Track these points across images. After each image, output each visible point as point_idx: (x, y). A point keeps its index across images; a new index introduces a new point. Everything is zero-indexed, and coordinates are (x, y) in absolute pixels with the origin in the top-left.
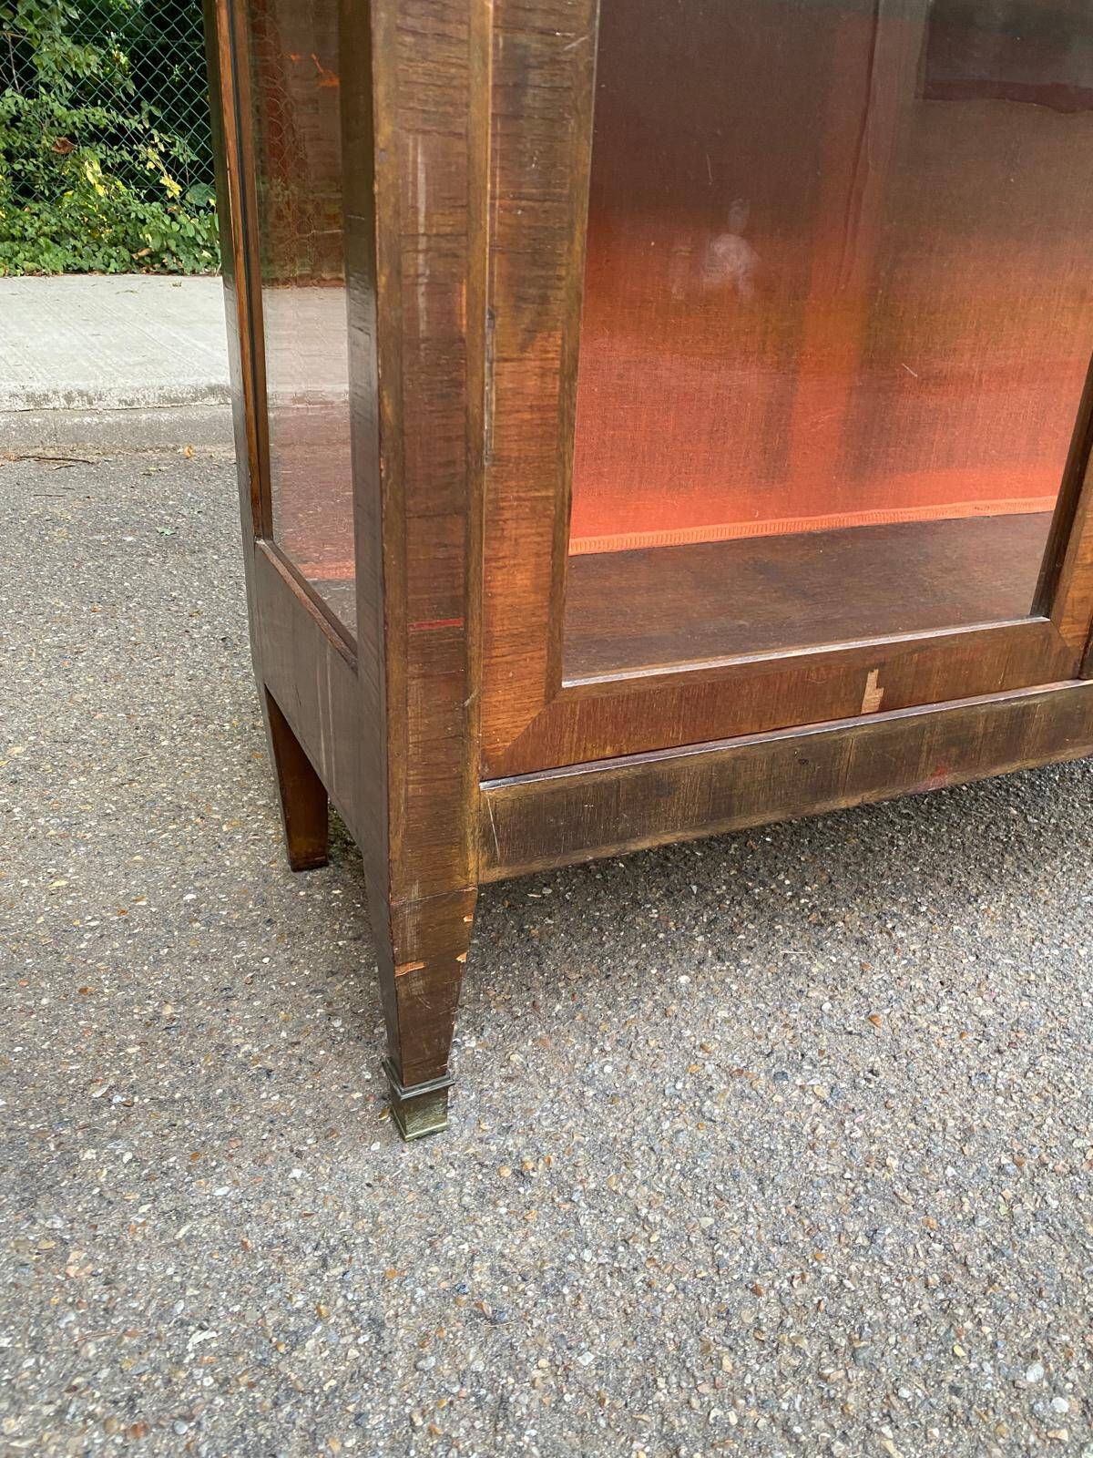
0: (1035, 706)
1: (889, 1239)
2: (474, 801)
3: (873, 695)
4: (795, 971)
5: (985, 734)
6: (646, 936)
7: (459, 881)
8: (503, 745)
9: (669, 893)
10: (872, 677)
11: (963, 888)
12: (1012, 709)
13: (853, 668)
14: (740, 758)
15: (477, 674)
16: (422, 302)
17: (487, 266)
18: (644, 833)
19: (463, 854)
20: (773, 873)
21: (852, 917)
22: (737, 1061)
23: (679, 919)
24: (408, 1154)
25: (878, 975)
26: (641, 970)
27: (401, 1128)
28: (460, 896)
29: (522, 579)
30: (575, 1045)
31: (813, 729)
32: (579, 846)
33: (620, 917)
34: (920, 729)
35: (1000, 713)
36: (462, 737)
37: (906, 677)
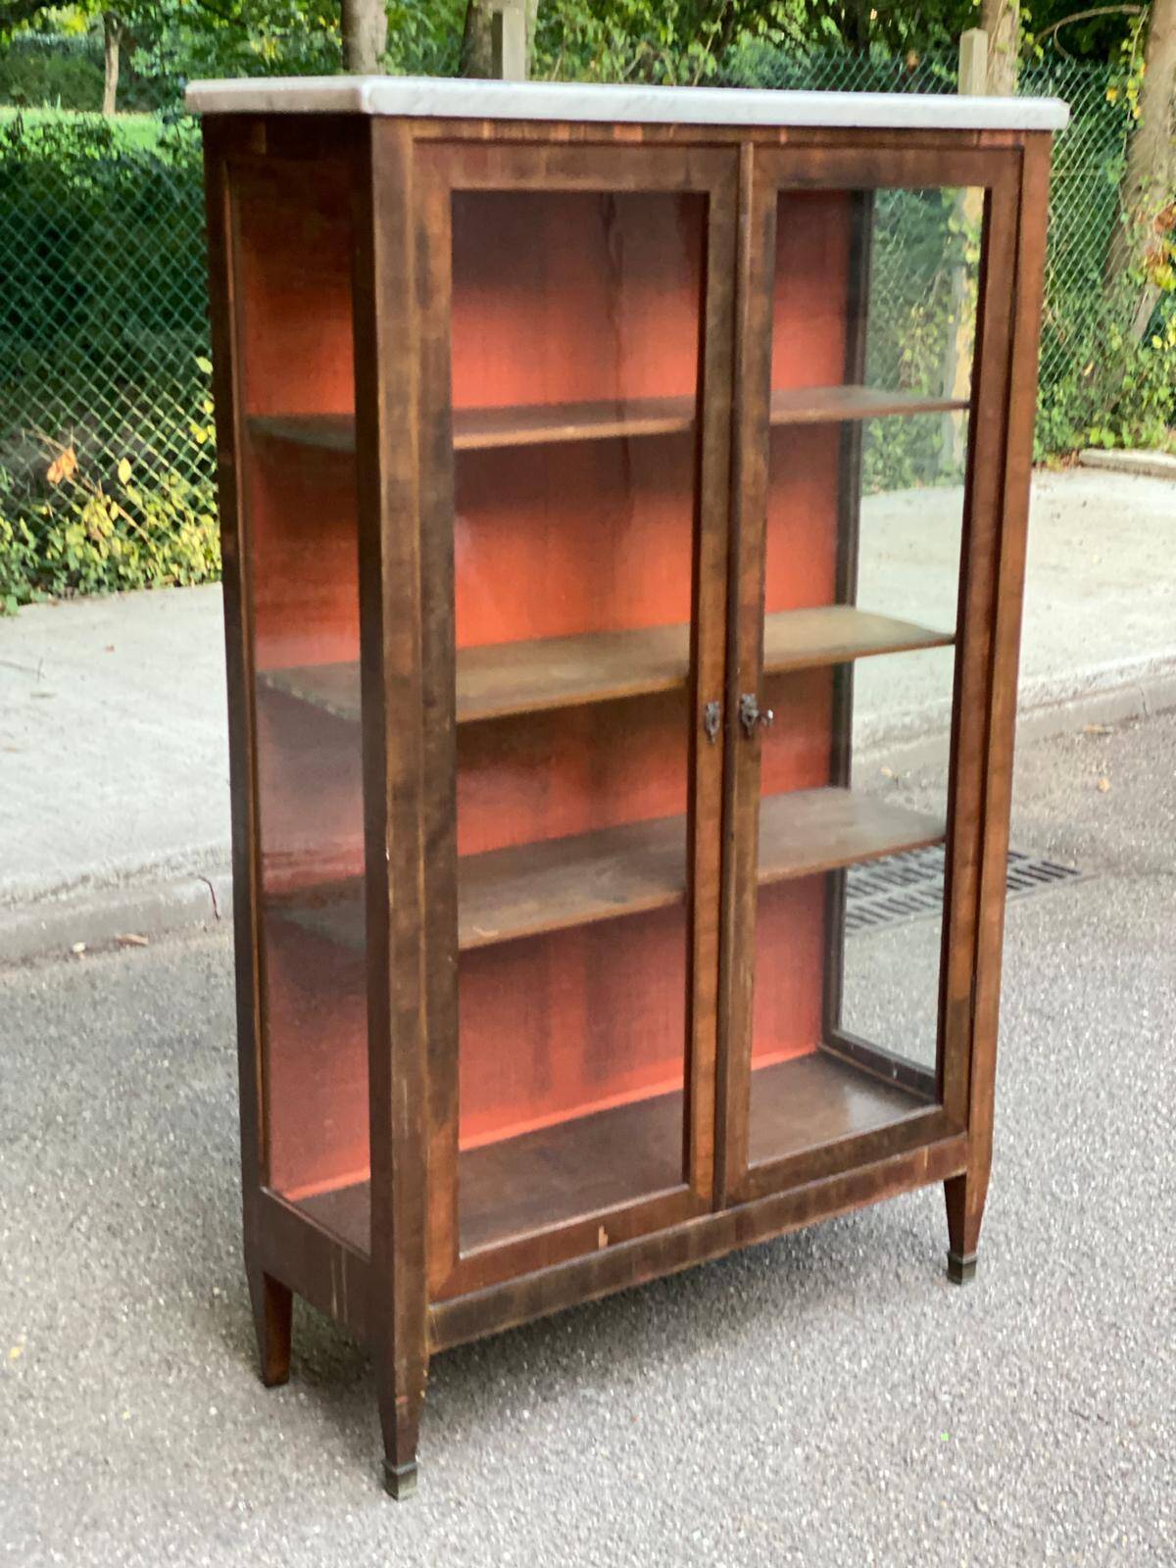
0: (690, 1232)
1: (637, 1502)
2: (427, 1315)
3: (603, 1239)
4: (589, 1401)
5: (665, 1250)
6: (500, 1395)
7: (422, 1353)
8: (437, 1288)
9: (509, 1371)
10: (601, 1231)
11: (693, 1343)
12: (677, 1236)
13: (590, 1228)
14: (541, 1279)
15: (427, 1259)
17: (427, 1108)
19: (423, 1340)
20: (573, 1350)
21: (624, 1368)
22: (560, 1447)
23: (519, 1384)
24: (400, 1506)
25: (637, 1397)
26: (501, 1413)
27: (395, 1498)
28: (422, 1361)
30: (471, 1452)
31: (576, 1261)
32: (473, 1332)
33: (483, 1388)
35: (672, 1239)
36: (421, 1287)
37: (618, 1228)
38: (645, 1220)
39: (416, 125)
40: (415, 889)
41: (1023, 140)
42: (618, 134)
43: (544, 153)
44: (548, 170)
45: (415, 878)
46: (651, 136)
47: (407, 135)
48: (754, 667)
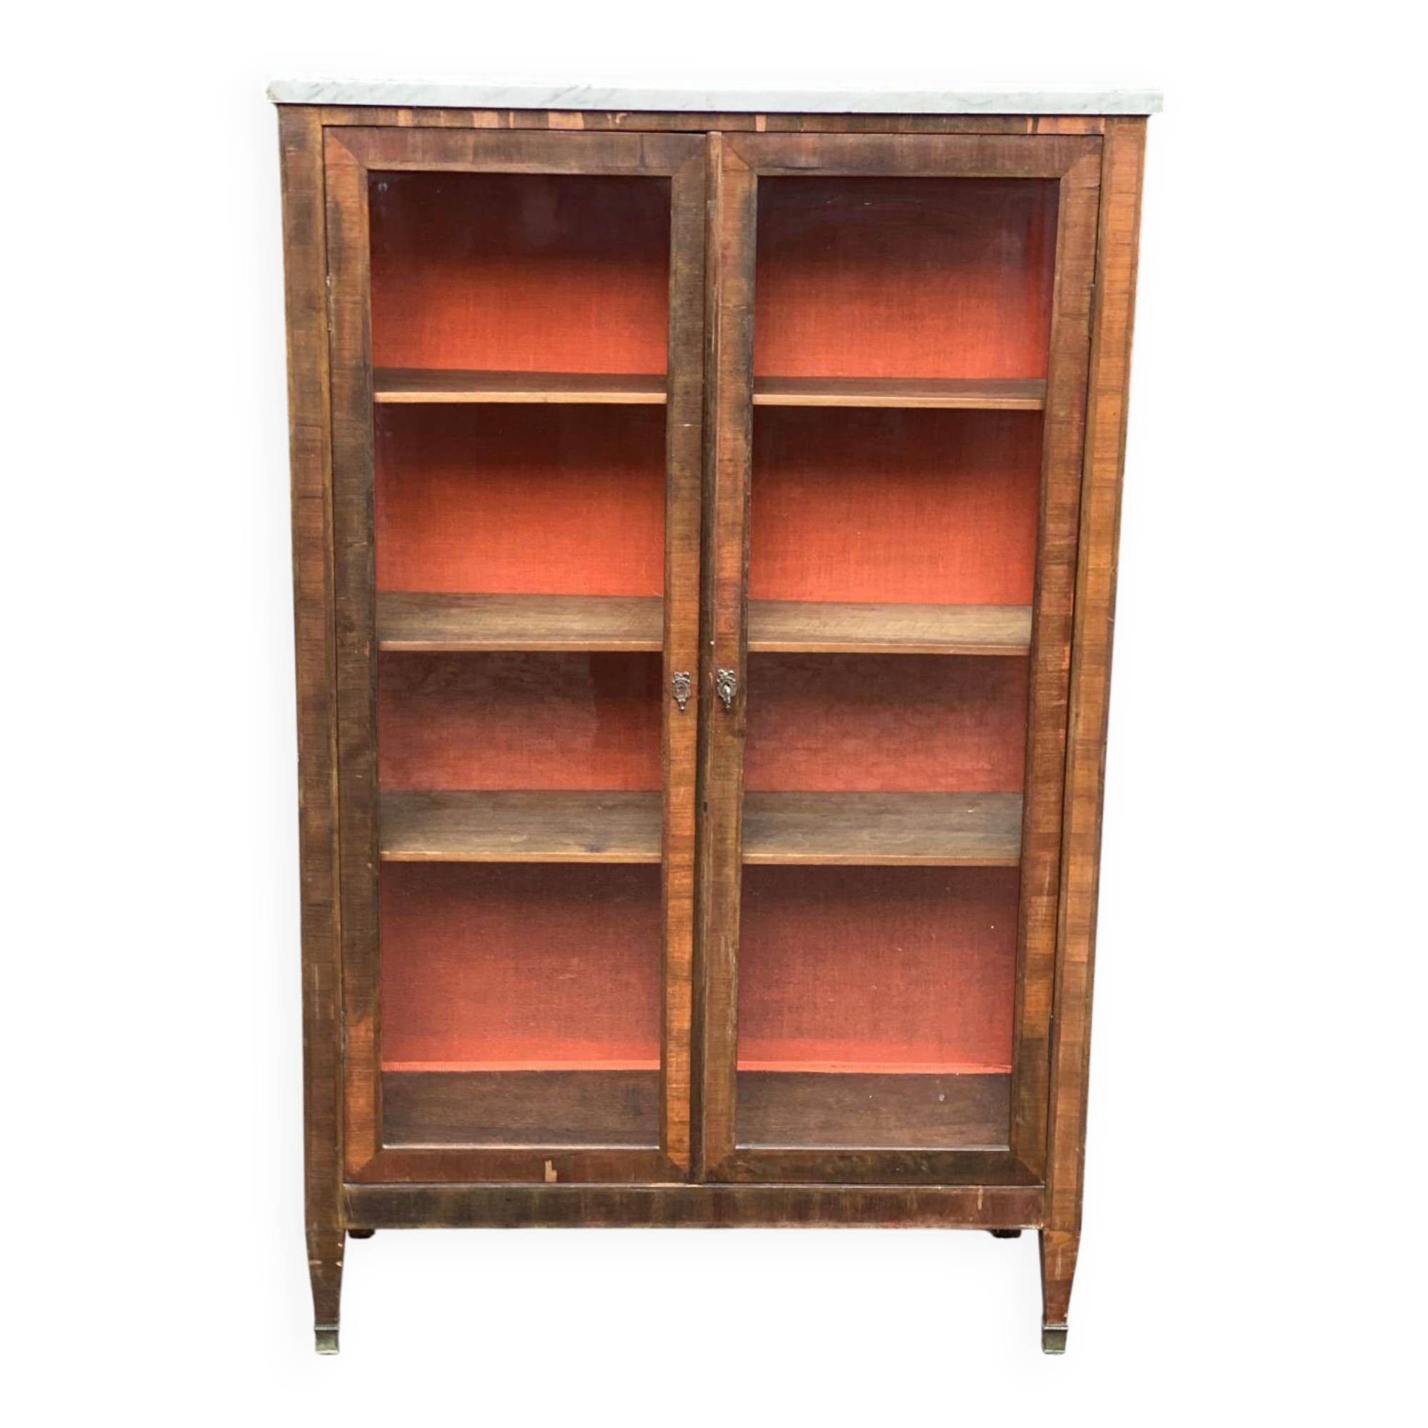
0: (654, 1193)
2: (340, 1192)
3: (550, 1173)
5: (621, 1203)
7: (335, 1225)
8: (356, 1169)
10: (548, 1164)
12: (637, 1193)
13: (540, 1158)
14: (473, 1193)
16: (317, 1010)
18: (423, 1221)
19: (336, 1213)
28: (335, 1233)
29: (362, 1102)
31: (514, 1185)
32: (391, 1221)
34: (577, 1194)
35: (631, 1194)
36: (335, 1163)
37: (569, 1167)
38: (606, 1168)
39: (324, 112)
40: (328, 793)
41: (1102, 127)
42: (554, 121)
43: (471, 139)
44: (476, 154)
45: (327, 783)
46: (593, 122)
47: (316, 121)
48: (734, 643)
